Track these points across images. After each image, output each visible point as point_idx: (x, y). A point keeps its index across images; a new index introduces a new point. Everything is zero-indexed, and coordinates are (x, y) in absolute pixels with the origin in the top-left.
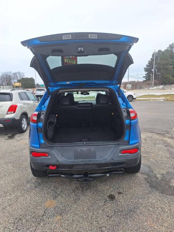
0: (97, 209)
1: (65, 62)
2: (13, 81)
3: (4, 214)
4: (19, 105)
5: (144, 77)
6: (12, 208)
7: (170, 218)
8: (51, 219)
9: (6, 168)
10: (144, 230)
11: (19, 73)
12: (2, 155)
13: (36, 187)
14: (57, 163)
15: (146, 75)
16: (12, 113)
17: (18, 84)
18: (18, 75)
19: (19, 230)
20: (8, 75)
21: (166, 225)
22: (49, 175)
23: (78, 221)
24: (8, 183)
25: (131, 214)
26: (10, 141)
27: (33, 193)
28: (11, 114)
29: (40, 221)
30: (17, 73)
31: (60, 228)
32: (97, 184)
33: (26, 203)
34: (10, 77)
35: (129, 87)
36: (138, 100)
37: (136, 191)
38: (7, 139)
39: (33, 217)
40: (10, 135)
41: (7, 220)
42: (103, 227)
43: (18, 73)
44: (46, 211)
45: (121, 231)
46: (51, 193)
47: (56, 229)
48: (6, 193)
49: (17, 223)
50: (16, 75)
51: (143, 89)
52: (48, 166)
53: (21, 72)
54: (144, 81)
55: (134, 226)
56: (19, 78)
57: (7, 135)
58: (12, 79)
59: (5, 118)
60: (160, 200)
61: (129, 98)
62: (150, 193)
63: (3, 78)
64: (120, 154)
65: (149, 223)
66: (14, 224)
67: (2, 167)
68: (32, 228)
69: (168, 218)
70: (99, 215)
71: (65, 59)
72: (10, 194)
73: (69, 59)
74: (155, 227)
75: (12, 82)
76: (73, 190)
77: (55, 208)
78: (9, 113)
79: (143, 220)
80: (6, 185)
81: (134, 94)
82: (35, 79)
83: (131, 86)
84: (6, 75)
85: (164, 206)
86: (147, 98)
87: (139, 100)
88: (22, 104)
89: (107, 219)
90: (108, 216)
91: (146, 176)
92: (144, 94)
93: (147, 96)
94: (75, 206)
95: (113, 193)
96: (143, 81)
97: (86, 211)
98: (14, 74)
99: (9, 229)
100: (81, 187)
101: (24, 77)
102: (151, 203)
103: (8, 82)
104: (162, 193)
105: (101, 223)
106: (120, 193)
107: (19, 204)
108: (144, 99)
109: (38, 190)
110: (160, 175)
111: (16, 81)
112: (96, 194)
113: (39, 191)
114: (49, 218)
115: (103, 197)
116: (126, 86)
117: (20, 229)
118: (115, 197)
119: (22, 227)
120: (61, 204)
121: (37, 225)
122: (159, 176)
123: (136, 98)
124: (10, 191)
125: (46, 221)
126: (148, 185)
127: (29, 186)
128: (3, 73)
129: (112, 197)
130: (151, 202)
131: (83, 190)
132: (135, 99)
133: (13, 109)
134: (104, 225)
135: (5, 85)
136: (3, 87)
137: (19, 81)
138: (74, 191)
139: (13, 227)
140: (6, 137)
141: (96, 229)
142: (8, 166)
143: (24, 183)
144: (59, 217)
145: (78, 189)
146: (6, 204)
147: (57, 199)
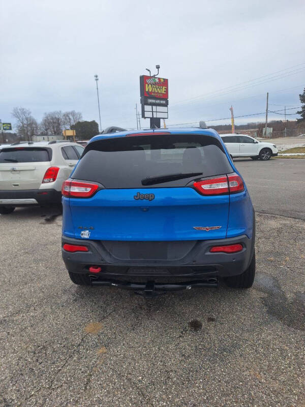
0: (167, 343)
1: (147, 90)
2: (63, 128)
3: (22, 338)
4: (61, 167)
5: (299, 113)
6: (34, 329)
7: (292, 368)
8: (91, 352)
9: (36, 268)
10: (241, 383)
11: (73, 113)
12: (33, 248)
13: (75, 300)
14: (102, 263)
15: (303, 108)
16: (52, 180)
17: (70, 133)
18: (71, 117)
19: (40, 364)
20: (55, 118)
21: (282, 378)
22: (93, 282)
23: (133, 359)
24: (35, 292)
25: (223, 355)
26: (47, 226)
27: (70, 309)
28: (50, 182)
29: (74, 353)
30: (69, 113)
31: (102, 365)
32: (174, 302)
33: (56, 324)
34: (58, 121)
35: (267, 133)
36: (282, 158)
37: (241, 318)
38: (43, 224)
39: (64, 346)
40: (49, 217)
41: (25, 347)
42: (172, 371)
43: (71, 114)
44: (84, 339)
45: (201, 380)
46: (97, 311)
47: (96, 367)
48: (28, 307)
49: (39, 353)
50: (68, 118)
51: (295, 136)
52: (88, 267)
53: (76, 111)
54: (299, 121)
55: (225, 375)
56: (73, 123)
57: (44, 216)
58: (62, 123)
59: (40, 188)
60: (281, 337)
61: (263, 153)
62: (266, 323)
63: (49, 124)
64: (209, 253)
65: (252, 373)
66: (35, 353)
67: (30, 267)
68: (60, 362)
69: (290, 367)
70: (168, 352)
71: (147, 85)
72: (35, 309)
73: (154, 84)
74: (263, 380)
75: (62, 130)
76: (133, 309)
77: (99, 336)
78: (46, 180)
79: (243, 366)
80: (31, 295)
81: (275, 146)
82: (99, 123)
83: (271, 132)
84: (52, 119)
85: (286, 347)
86: (300, 154)
87: (284, 158)
88: (67, 167)
89: (180, 359)
90: (183, 355)
91: (266, 295)
92: (296, 146)
93: (302, 150)
94: (132, 334)
95: (198, 319)
96: (297, 120)
97: (149, 344)
98: (64, 115)
99: (26, 360)
100: (147, 305)
101: (81, 121)
102: (265, 341)
103: (55, 129)
104: (289, 326)
105: (170, 365)
106: (211, 320)
107: (46, 325)
108: (295, 156)
109: (77, 305)
110: (292, 295)
111: (68, 127)
112: (169, 319)
113: (79, 307)
114: (87, 350)
115: (181, 324)
116: (262, 131)
117: (42, 363)
118: (201, 325)
119: (45, 359)
120: (111, 330)
121: (68, 358)
122: (289, 296)
123: (278, 154)
124: (36, 304)
125: (82, 353)
126: (265, 310)
127: (65, 298)
128: (47, 113)
129: (196, 326)
130: (263, 338)
131: (150, 310)
132: (276, 155)
133: (51, 174)
134: (173, 368)
135: (50, 135)
136: (48, 138)
137: (72, 128)
138: (134, 311)
139: (32, 359)
140: (43, 220)
141: (159, 373)
142: (38, 265)
143: (58, 294)
144: (104, 350)
145: (141, 308)
146: (27, 324)
147: (106, 321)
